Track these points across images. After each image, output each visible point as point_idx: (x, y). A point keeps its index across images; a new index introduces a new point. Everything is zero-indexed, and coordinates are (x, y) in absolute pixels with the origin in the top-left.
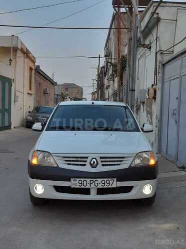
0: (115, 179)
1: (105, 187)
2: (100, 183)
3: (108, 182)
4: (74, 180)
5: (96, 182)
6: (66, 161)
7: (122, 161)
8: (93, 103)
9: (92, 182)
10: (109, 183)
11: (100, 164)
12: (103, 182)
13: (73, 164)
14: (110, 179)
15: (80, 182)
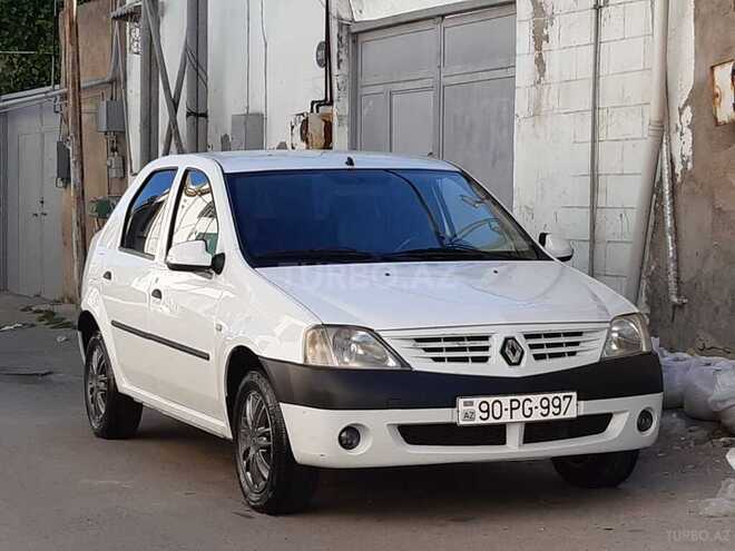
0: (574, 394)
1: (551, 417)
2: (536, 407)
3: (557, 402)
4: (466, 404)
5: (527, 404)
6: (427, 350)
7: (577, 344)
8: (350, 162)
9: (515, 404)
10: (559, 406)
11: (528, 354)
12: (545, 403)
13: (450, 359)
14: (561, 395)
15: (484, 407)
